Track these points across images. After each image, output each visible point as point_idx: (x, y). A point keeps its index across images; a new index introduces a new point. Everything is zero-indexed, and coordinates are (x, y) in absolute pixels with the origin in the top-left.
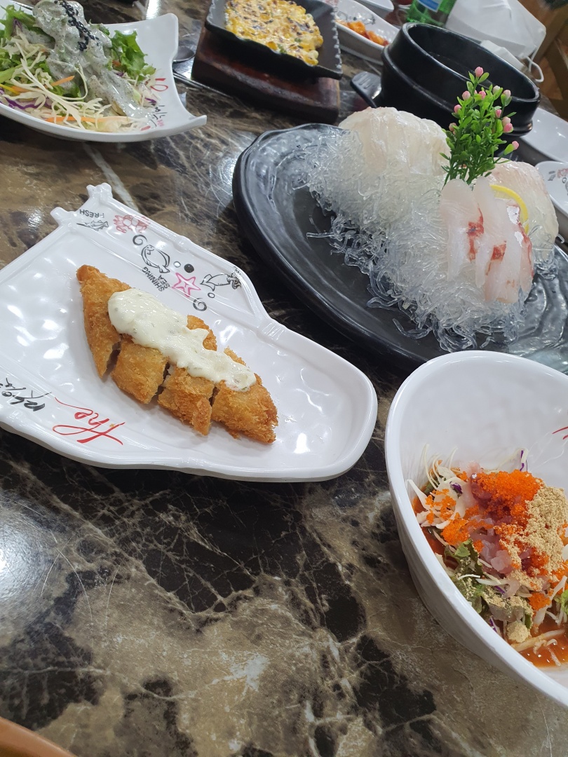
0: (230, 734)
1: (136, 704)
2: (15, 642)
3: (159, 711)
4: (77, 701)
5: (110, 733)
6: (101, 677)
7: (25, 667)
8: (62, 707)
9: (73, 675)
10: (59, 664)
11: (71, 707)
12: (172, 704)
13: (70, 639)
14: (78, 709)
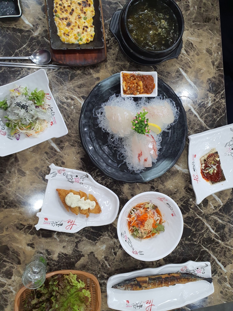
0: (102, 256)
1: (89, 256)
2: (72, 253)
3: (92, 256)
5: (87, 259)
6: (84, 254)
7: (75, 255)
8: (81, 258)
9: (81, 254)
10: (78, 254)
12: (94, 254)
13: (79, 250)
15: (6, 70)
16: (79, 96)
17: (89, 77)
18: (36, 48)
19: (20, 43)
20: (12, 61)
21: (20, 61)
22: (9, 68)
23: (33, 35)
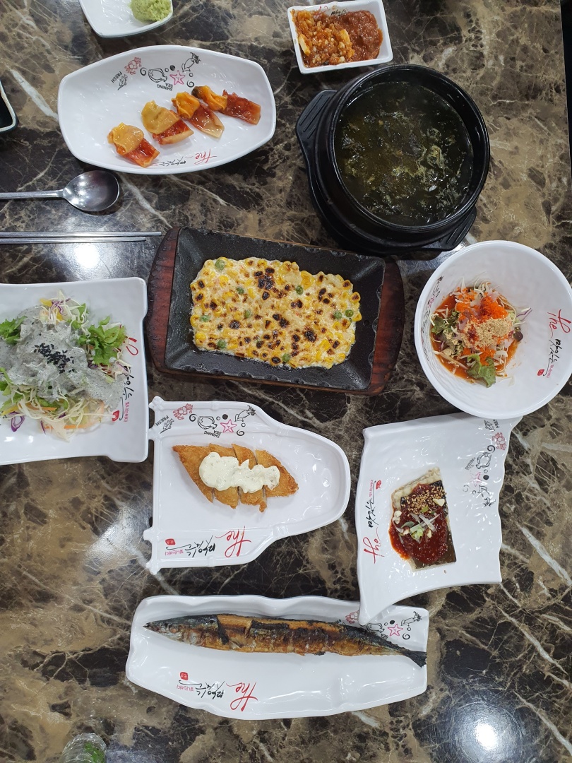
0: (252, 729)
1: (218, 730)
2: (172, 724)
3: (226, 730)
4: (199, 735)
5: (212, 741)
6: (204, 726)
7: (179, 731)
8: (194, 738)
9: (194, 728)
10: (189, 726)
11: (197, 737)
12: (230, 726)
13: (189, 718)
14: (201, 736)
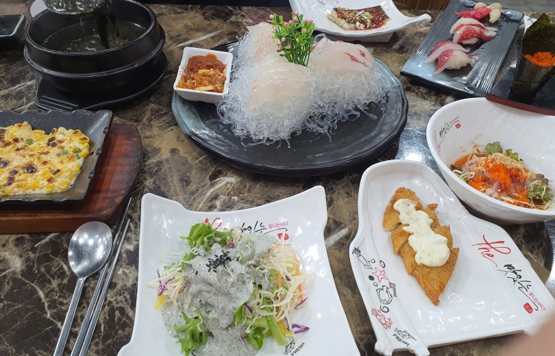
15: (101, 346)
16: (209, 184)
17: (166, 166)
18: (58, 265)
19: (27, 304)
20: (76, 329)
21: (84, 307)
22: (96, 340)
23: (18, 270)
